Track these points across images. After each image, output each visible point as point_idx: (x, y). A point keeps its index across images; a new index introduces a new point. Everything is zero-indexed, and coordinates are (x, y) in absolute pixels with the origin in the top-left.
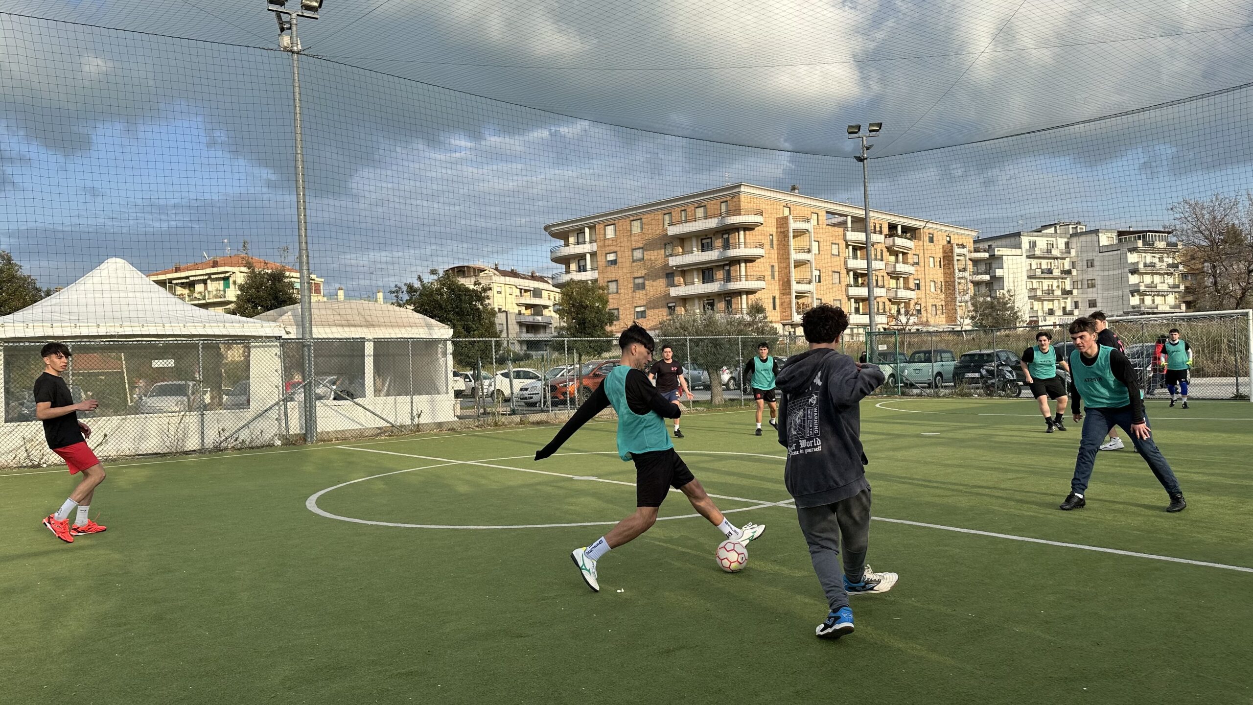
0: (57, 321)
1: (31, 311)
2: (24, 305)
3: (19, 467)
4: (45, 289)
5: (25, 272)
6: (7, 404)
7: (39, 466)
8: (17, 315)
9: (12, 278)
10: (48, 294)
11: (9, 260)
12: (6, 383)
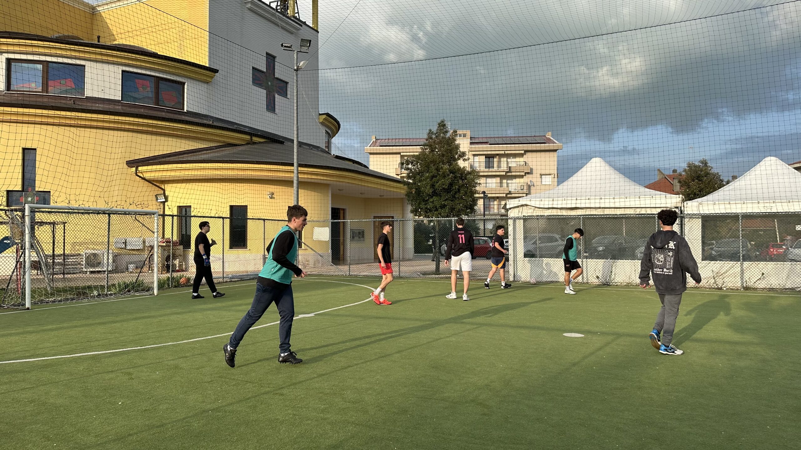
0: (733, 200)
1: (717, 194)
2: (715, 190)
3: (710, 288)
4: (726, 180)
5: (714, 171)
6: (703, 250)
7: (721, 289)
8: (710, 197)
9: (707, 174)
11: (706, 163)
12: (703, 237)
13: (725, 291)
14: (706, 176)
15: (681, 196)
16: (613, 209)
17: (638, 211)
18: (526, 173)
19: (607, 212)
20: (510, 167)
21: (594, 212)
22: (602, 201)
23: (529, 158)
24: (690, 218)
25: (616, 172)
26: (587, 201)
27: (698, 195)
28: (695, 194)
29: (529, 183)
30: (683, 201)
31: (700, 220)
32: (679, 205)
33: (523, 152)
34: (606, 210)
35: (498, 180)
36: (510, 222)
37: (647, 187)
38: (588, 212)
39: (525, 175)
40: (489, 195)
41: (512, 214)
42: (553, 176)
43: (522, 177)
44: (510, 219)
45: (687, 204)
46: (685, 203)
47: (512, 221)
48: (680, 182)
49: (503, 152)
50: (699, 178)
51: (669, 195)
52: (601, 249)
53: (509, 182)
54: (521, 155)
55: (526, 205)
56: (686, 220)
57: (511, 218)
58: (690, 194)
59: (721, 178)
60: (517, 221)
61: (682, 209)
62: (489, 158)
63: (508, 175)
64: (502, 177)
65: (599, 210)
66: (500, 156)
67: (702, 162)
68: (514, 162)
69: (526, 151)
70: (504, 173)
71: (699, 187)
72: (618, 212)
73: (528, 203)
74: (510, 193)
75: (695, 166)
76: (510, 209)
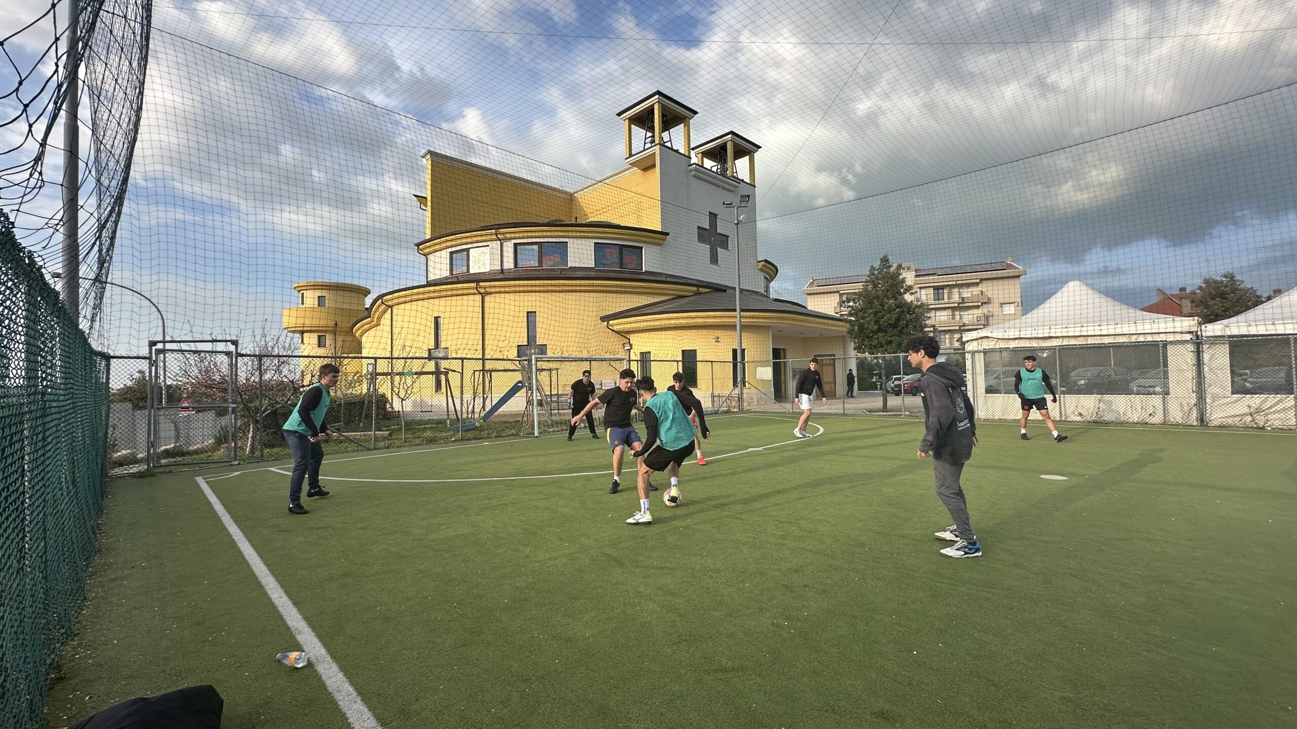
0: (1278, 319)
1: (1252, 314)
2: (1248, 308)
3: (1244, 427)
4: (1265, 295)
5: (1247, 285)
6: (1233, 381)
7: (1263, 428)
8: (1241, 317)
9: (1235, 290)
10: (1269, 298)
11: (1232, 277)
12: (1231, 366)
13: (1269, 431)
14: (1233, 293)
15: (1196, 318)
16: (1099, 338)
17: (1133, 339)
18: (982, 303)
19: (1091, 341)
20: (963, 298)
21: (1073, 342)
22: (1085, 329)
23: (984, 287)
24: (1211, 344)
25: (1102, 296)
26: (1064, 330)
27: (1222, 316)
28: (1217, 315)
29: (987, 314)
30: (1200, 324)
31: (1227, 345)
32: (1194, 329)
33: (978, 281)
34: (1089, 338)
35: (950, 312)
36: (968, 356)
37: (1143, 310)
38: (1066, 342)
39: (982, 305)
40: (940, 329)
41: (969, 347)
42: (1016, 304)
43: (978, 307)
44: (967, 352)
45: (1206, 327)
46: (1203, 327)
47: (970, 354)
48: (1193, 302)
49: (954, 283)
50: (1223, 296)
51: (1177, 319)
52: (1082, 382)
53: (962, 313)
54: (977, 284)
55: (987, 337)
56: (1205, 347)
57: (969, 352)
58: (1209, 315)
59: (1258, 293)
60: (977, 355)
61: (1199, 333)
62: (938, 289)
63: (961, 307)
64: (953, 309)
65: (1080, 338)
66: (951, 287)
67: (1226, 276)
68: (967, 293)
69: (981, 280)
70: (956, 305)
71: (1222, 306)
72: (1107, 340)
73: (989, 335)
74: (964, 325)
75: (1216, 282)
76: (968, 341)
